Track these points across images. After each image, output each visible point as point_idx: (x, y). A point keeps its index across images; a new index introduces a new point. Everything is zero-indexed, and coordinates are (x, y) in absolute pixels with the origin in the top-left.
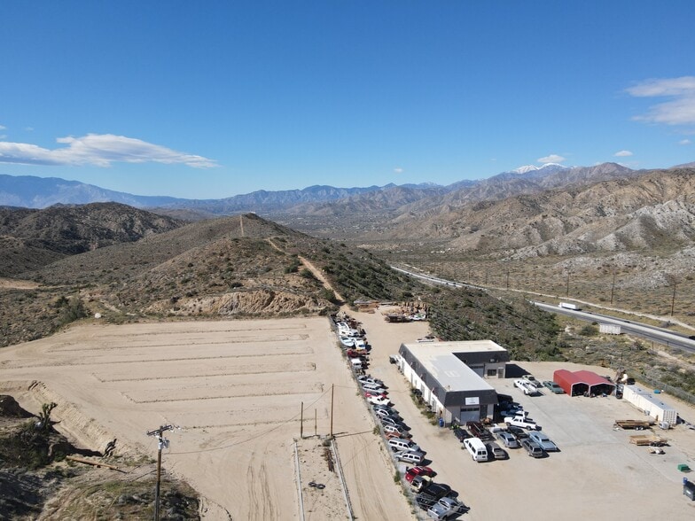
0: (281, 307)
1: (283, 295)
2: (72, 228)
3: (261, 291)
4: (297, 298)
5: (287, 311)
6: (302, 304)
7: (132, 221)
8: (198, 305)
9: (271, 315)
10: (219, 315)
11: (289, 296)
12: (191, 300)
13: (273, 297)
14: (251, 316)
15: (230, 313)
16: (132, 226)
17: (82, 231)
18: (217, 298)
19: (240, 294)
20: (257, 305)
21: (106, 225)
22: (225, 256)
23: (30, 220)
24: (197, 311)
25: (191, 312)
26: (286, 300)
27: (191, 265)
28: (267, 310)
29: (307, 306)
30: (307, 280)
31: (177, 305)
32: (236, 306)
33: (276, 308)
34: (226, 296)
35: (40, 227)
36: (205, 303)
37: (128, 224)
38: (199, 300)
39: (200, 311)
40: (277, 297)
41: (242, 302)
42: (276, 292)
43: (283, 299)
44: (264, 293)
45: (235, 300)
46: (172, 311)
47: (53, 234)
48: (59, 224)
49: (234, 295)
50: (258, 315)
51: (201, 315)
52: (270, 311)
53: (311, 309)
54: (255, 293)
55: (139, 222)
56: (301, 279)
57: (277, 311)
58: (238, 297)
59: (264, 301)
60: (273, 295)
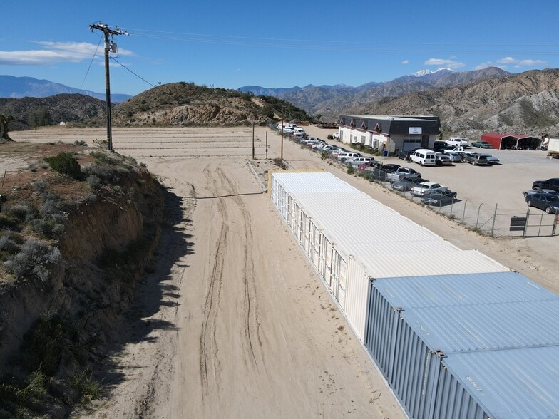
0: (225, 120)
1: (227, 110)
3: (207, 106)
4: (239, 112)
5: (231, 122)
6: (244, 117)
8: (152, 116)
9: (217, 125)
10: (171, 124)
11: (233, 110)
12: (145, 113)
13: (219, 111)
14: (199, 125)
15: (181, 123)
18: (168, 111)
19: (189, 107)
20: (204, 117)
22: (174, 95)
24: (151, 121)
25: (145, 122)
26: (230, 113)
28: (214, 121)
29: (248, 119)
30: (247, 102)
31: (132, 118)
32: (186, 118)
33: (222, 120)
34: (176, 109)
36: (159, 114)
38: (152, 113)
39: (154, 121)
40: (221, 111)
41: (191, 114)
42: (221, 107)
43: (227, 112)
44: (210, 107)
45: (185, 112)
46: (129, 122)
49: (184, 108)
51: (155, 124)
52: (215, 122)
53: (252, 122)
54: (202, 106)
56: (242, 101)
57: (222, 123)
58: (187, 110)
59: (210, 113)
60: (218, 109)
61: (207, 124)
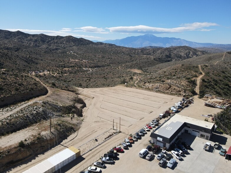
0: (172, 91)
1: (174, 87)
2: (170, 54)
3: (167, 85)
4: (178, 89)
5: (174, 93)
6: (180, 91)
7: (189, 53)
9: (167, 93)
10: (153, 90)
11: (176, 88)
12: (148, 84)
14: (162, 92)
15: (156, 90)
16: (189, 54)
17: (172, 55)
18: (154, 84)
19: (161, 84)
20: (164, 89)
21: (180, 54)
22: (176, 70)
23: (159, 51)
25: (146, 87)
26: (174, 89)
27: (165, 72)
29: (181, 92)
30: (189, 83)
31: (145, 84)
32: (158, 88)
34: (156, 84)
35: (161, 53)
36: (150, 85)
37: (188, 53)
39: (148, 87)
40: (171, 88)
42: (172, 86)
44: (168, 86)
45: (159, 86)
47: (164, 56)
48: (167, 53)
50: (164, 93)
51: (148, 89)
52: (168, 92)
53: (182, 94)
54: (165, 85)
55: (191, 53)
56: (187, 82)
57: (170, 92)
58: (160, 85)
59: (167, 88)
60: (170, 86)
61: (164, 92)
